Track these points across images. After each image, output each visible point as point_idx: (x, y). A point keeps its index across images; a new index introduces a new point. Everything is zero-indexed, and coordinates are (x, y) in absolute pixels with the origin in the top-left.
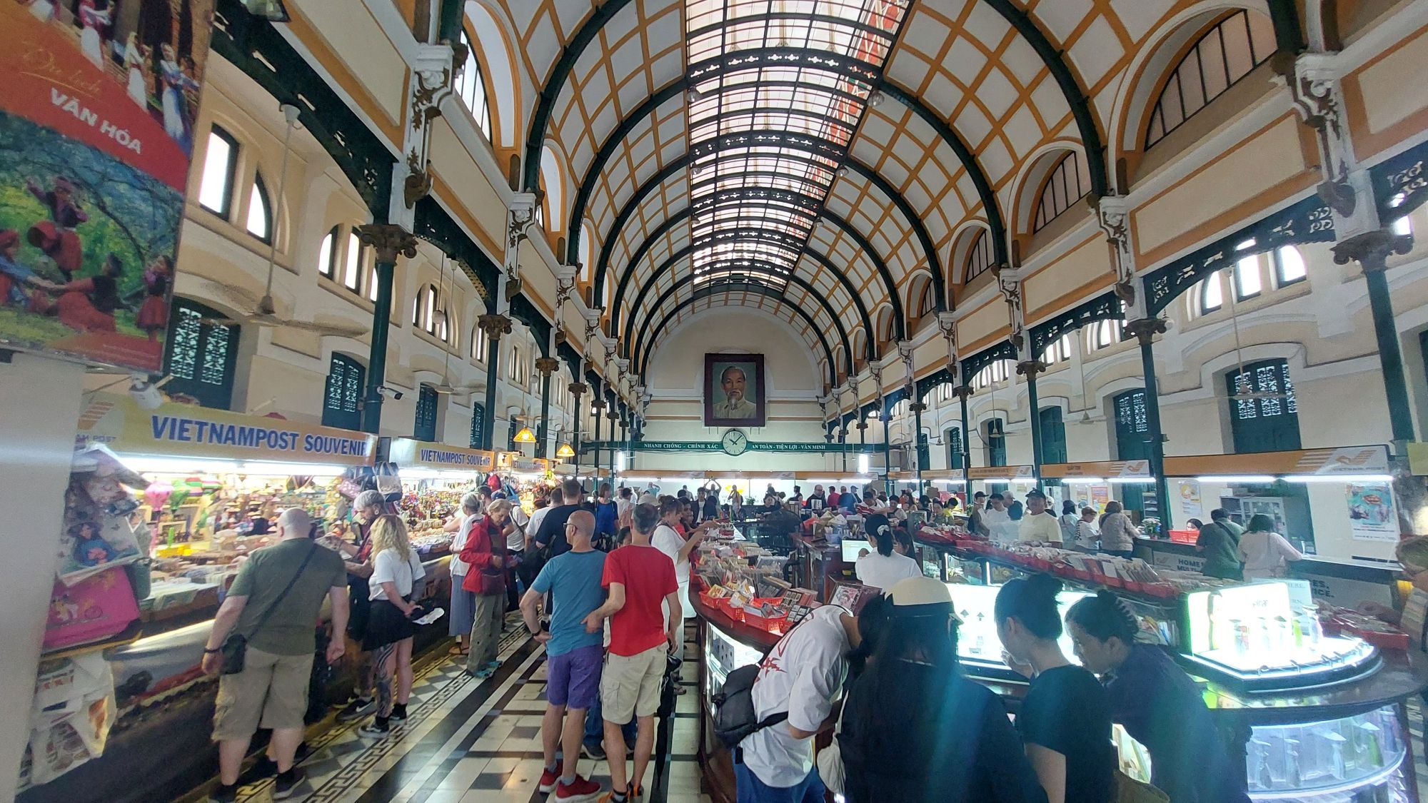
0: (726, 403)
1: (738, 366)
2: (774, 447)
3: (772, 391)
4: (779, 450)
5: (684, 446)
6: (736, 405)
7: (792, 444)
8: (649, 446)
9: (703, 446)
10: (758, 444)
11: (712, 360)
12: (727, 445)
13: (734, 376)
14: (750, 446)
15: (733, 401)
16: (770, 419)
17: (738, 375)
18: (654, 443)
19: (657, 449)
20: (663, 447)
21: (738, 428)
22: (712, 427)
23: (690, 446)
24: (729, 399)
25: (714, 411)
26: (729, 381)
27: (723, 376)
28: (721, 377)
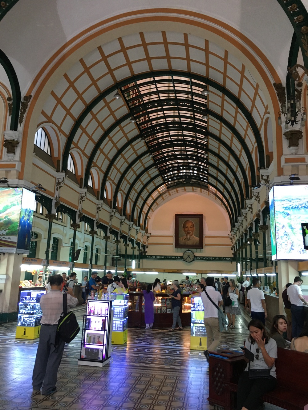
0: (185, 237)
1: (191, 220)
2: (207, 259)
3: (207, 232)
4: (210, 260)
5: (165, 258)
6: (189, 238)
7: (216, 257)
8: (149, 257)
9: (174, 258)
10: (200, 257)
11: (178, 217)
12: (185, 257)
13: (189, 225)
14: (196, 258)
15: (188, 236)
16: (205, 245)
17: (191, 224)
18: (151, 256)
19: (153, 259)
20: (156, 258)
21: (190, 249)
22: (178, 249)
23: (168, 257)
24: (186, 235)
25: (179, 242)
26: (186, 227)
27: (184, 225)
28: (183, 225)
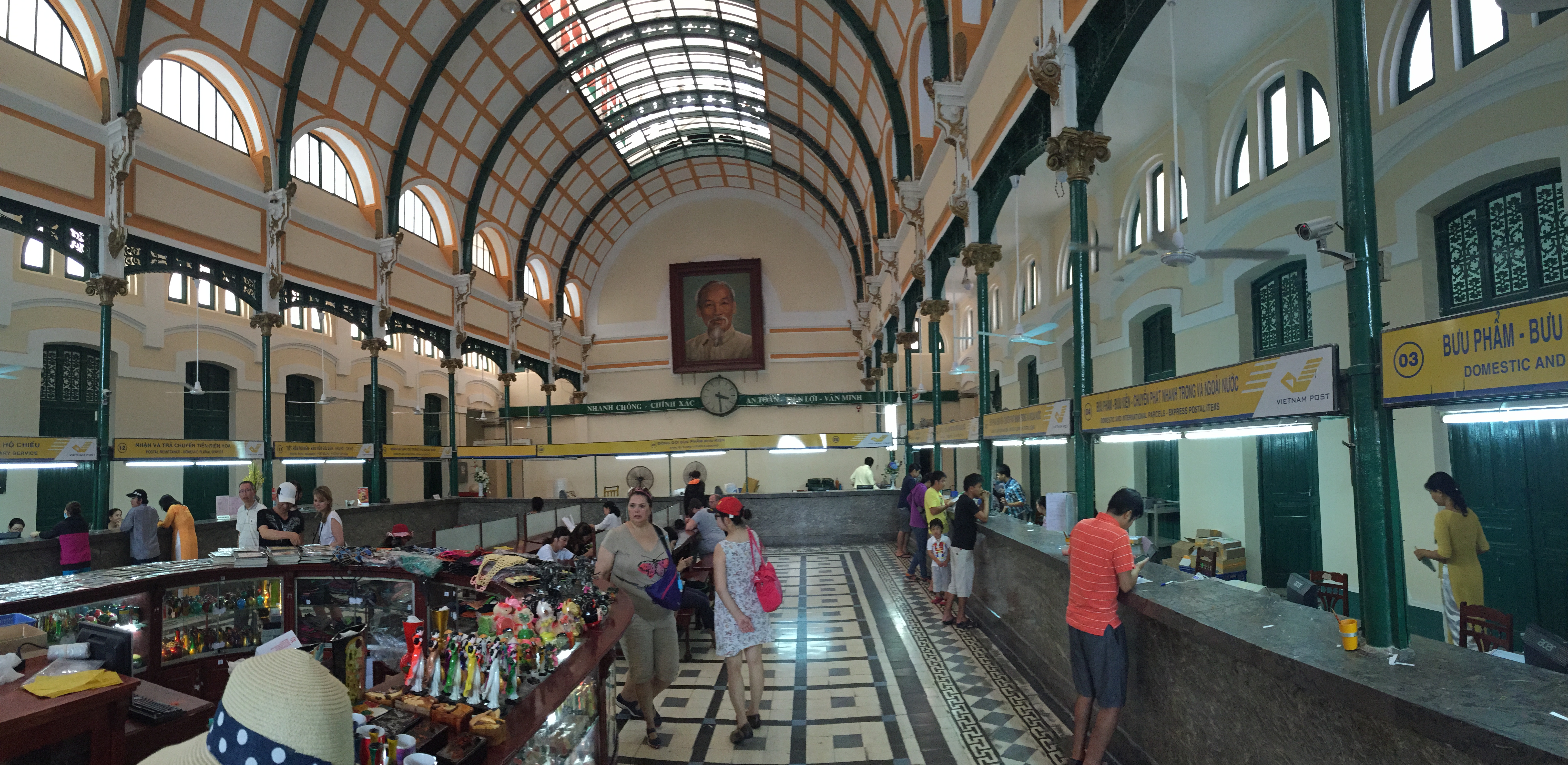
0: (706, 336)
1: (722, 280)
2: (781, 400)
3: (774, 315)
4: (791, 406)
5: (645, 407)
6: (720, 339)
9: (673, 404)
10: (756, 397)
11: (680, 273)
12: (710, 401)
13: (717, 296)
14: (744, 401)
15: (717, 333)
16: (773, 356)
17: (722, 294)
18: (599, 404)
19: (604, 413)
20: (616, 409)
21: (723, 374)
22: (685, 375)
23: (654, 405)
24: (710, 331)
25: (688, 351)
26: (708, 303)
27: (700, 296)
28: (696, 298)
